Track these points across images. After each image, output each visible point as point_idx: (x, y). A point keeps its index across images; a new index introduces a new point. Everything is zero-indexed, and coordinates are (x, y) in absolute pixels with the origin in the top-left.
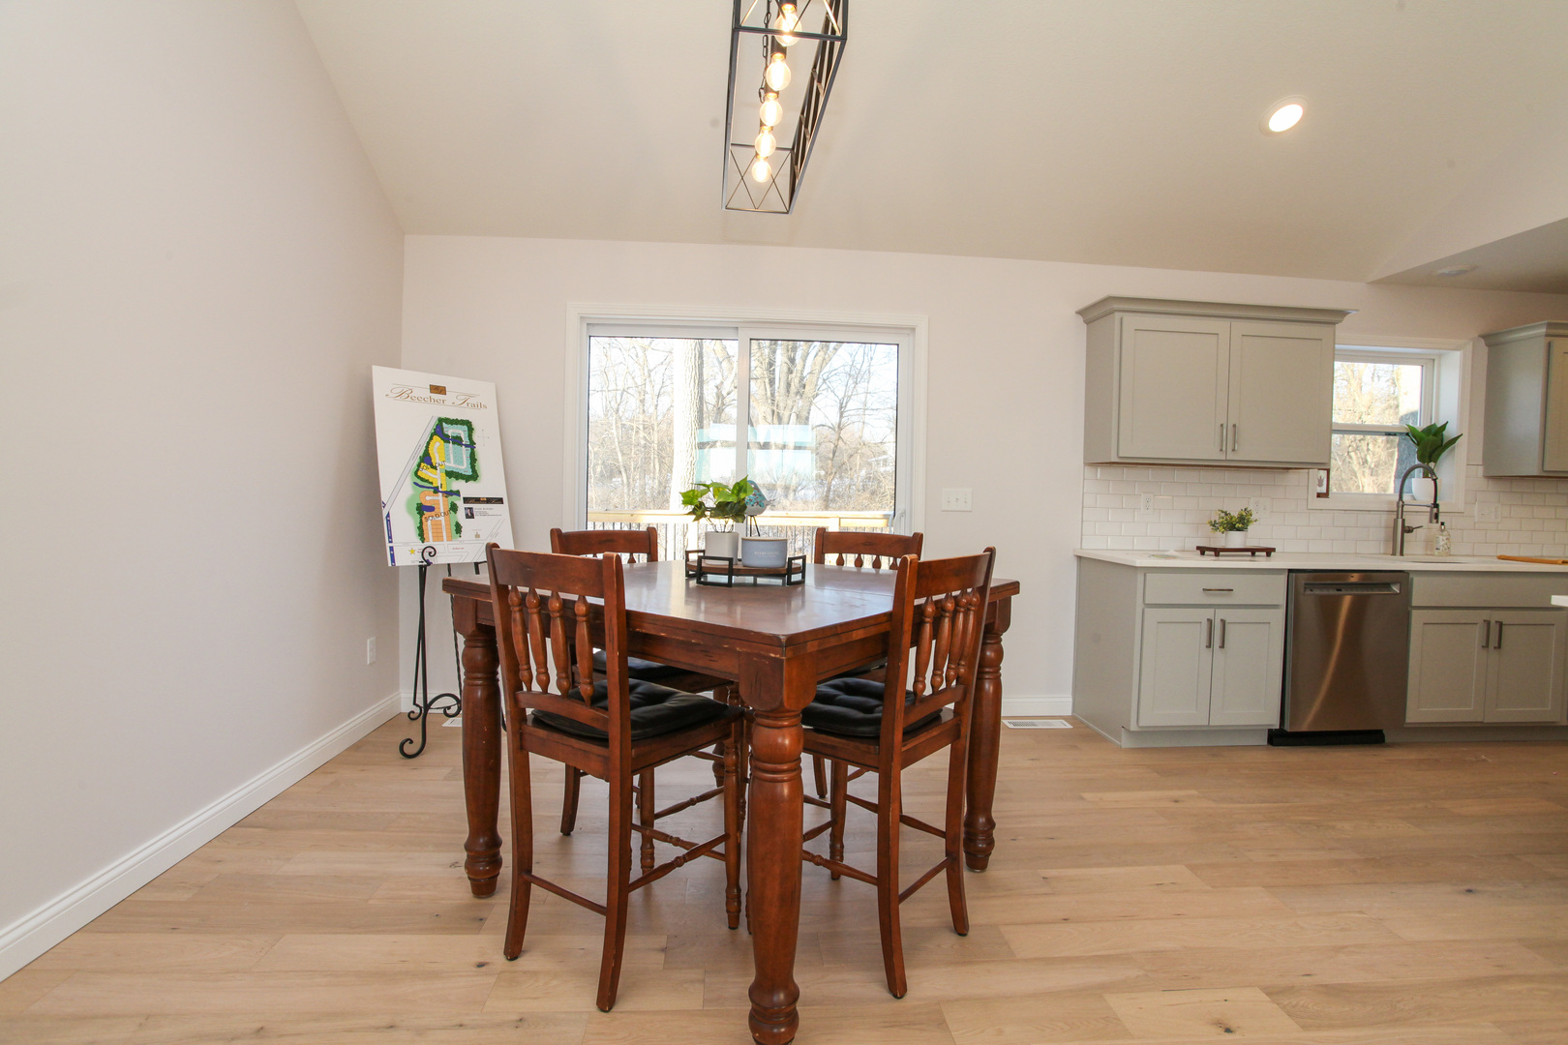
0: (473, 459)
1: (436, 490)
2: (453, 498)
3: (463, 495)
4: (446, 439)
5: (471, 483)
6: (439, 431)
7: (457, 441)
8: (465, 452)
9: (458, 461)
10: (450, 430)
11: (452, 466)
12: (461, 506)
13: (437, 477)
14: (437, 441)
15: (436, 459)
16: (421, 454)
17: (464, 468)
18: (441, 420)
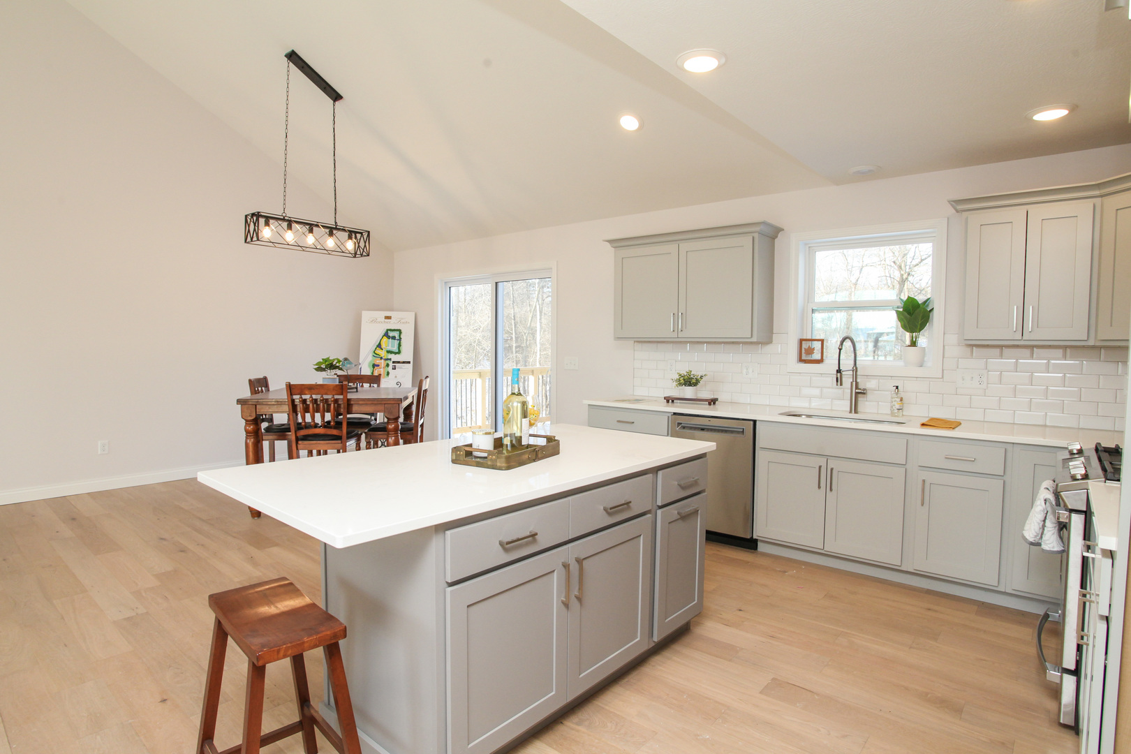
0: (400, 345)
1: (381, 358)
2: (388, 362)
3: (392, 360)
4: (389, 337)
5: (397, 355)
6: (386, 335)
7: (394, 338)
8: (396, 342)
9: (393, 346)
10: (391, 334)
11: (390, 348)
12: (391, 365)
13: (382, 353)
14: (385, 338)
15: (383, 346)
16: (377, 344)
17: (395, 349)
18: (388, 330)
